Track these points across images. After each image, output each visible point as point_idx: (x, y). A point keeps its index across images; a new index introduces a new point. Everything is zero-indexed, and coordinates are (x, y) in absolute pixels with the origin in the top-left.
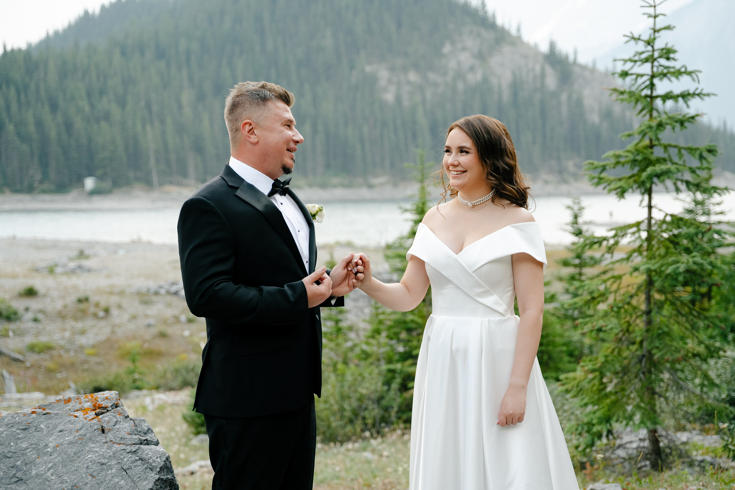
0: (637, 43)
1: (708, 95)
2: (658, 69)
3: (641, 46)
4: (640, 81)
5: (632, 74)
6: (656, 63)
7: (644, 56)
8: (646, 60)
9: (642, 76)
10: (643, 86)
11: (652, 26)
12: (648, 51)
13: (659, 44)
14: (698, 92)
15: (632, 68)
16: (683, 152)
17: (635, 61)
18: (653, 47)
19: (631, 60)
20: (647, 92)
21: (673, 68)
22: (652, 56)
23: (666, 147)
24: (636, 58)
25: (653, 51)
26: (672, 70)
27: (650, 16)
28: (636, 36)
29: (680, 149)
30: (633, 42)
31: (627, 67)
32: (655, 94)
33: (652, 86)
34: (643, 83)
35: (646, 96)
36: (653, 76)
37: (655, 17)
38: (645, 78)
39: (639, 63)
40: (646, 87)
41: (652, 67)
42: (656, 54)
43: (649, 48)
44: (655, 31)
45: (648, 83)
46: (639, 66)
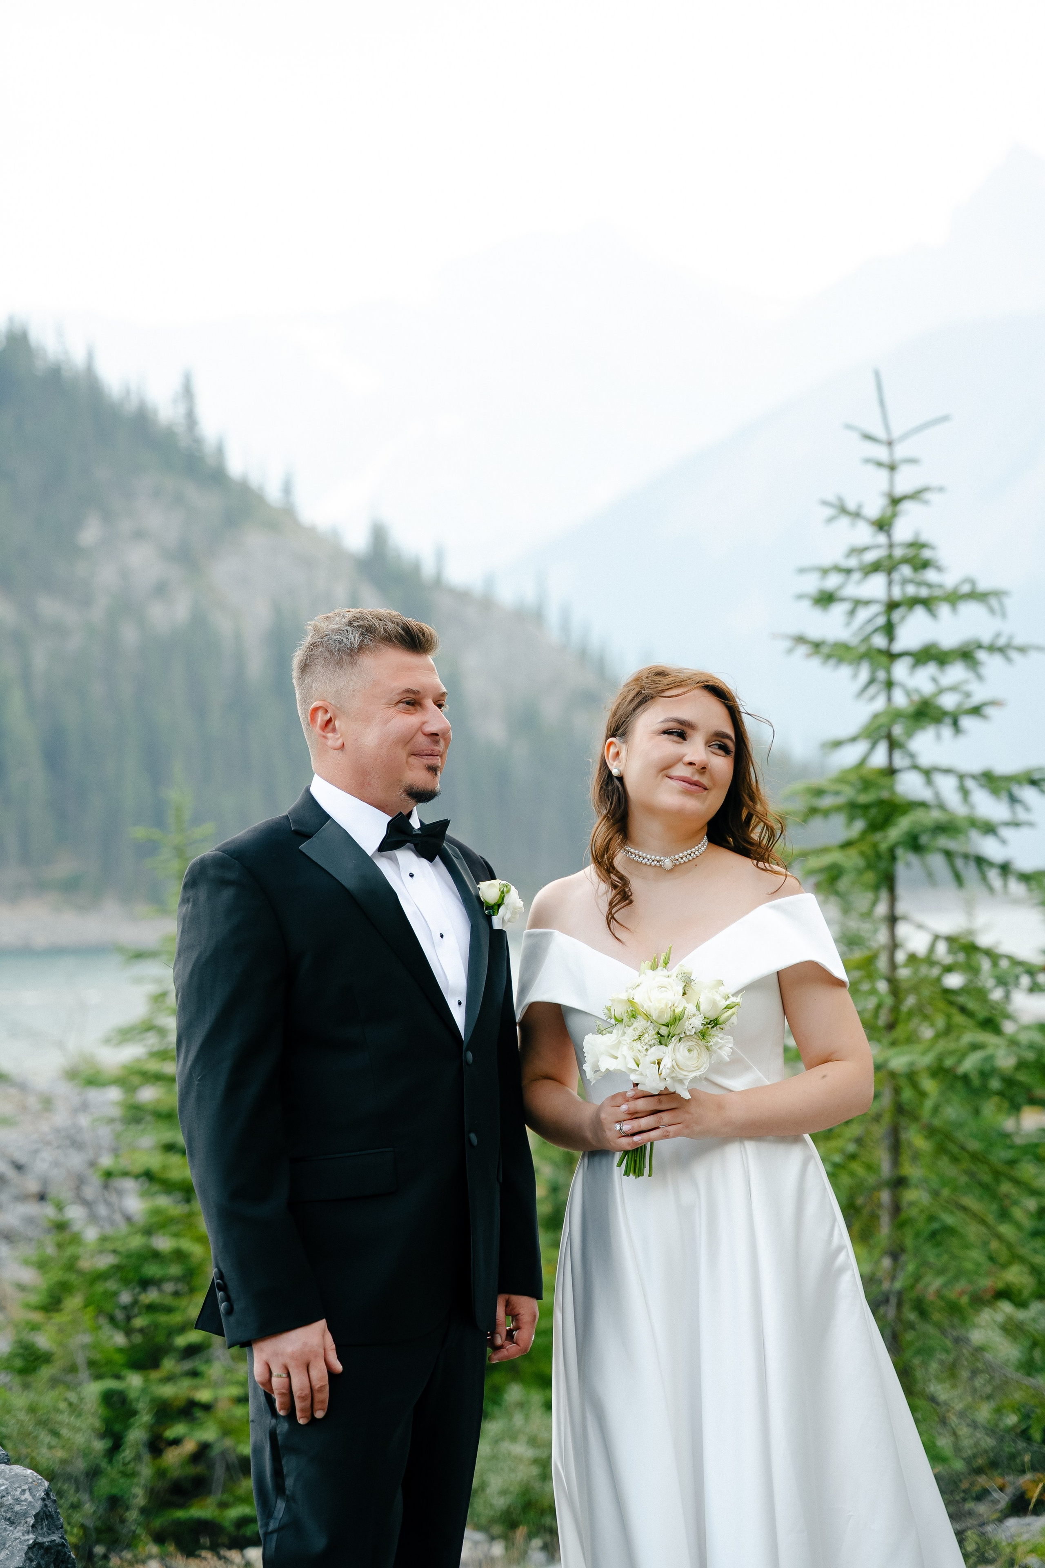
0: (853, 525)
1: (1022, 650)
2: (903, 589)
3: (864, 534)
4: (863, 614)
5: (842, 600)
6: (896, 576)
7: (870, 557)
8: (875, 567)
9: (867, 603)
10: (870, 628)
11: (884, 486)
12: (878, 546)
13: (903, 531)
14: (1001, 642)
15: (841, 587)
16: (970, 784)
17: (848, 571)
18: (889, 536)
19: (838, 569)
20: (879, 641)
21: (940, 586)
22: (890, 556)
23: (928, 773)
24: (853, 562)
25: (891, 546)
26: (937, 592)
27: (879, 464)
28: (851, 506)
29: (961, 777)
30: (844, 522)
31: (832, 582)
32: (898, 646)
33: (889, 630)
34: (870, 621)
35: (880, 651)
36: (892, 606)
37: (892, 468)
38: (874, 609)
39: (856, 576)
40: (876, 630)
41: (890, 583)
42: (898, 553)
43: (882, 539)
44: (895, 501)
45: (881, 621)
46: (859, 583)
